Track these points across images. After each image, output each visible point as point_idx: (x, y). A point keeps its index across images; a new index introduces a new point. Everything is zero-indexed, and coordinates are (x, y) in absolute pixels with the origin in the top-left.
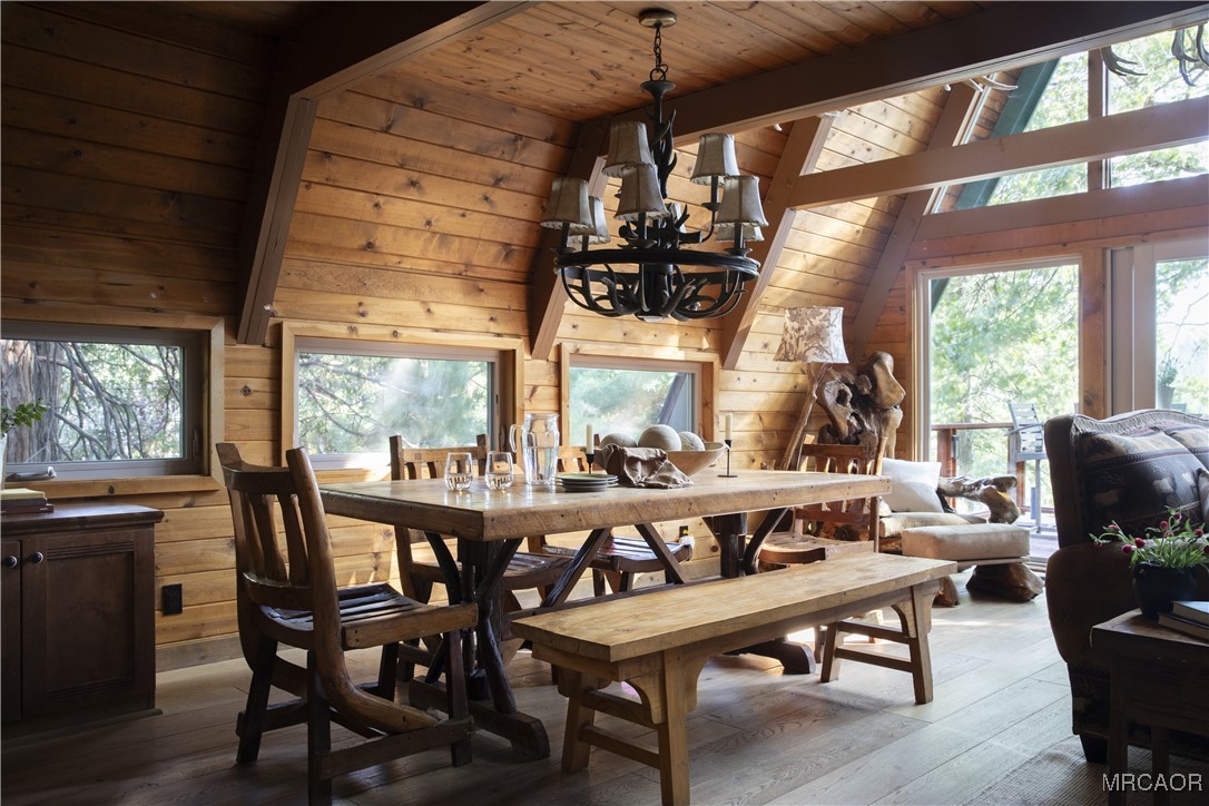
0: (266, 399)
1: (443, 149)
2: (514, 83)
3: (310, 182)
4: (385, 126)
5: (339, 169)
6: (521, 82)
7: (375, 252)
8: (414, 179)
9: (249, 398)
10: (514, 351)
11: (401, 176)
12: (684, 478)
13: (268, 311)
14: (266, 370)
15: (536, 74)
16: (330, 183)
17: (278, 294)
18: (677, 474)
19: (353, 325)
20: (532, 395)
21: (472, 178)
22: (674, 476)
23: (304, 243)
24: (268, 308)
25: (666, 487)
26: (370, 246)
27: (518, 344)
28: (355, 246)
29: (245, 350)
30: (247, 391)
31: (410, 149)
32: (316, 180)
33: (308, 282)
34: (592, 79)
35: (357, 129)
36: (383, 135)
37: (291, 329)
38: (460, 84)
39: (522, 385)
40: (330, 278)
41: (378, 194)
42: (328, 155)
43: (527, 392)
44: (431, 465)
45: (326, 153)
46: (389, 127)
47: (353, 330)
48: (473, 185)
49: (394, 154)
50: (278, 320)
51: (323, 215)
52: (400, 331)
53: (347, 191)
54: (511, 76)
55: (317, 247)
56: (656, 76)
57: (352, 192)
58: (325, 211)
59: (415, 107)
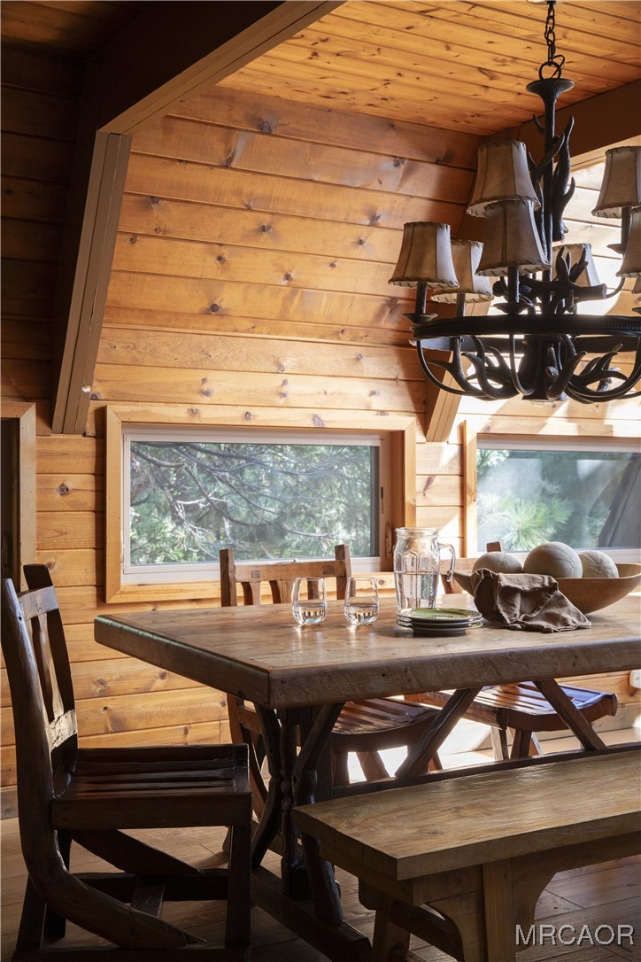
0: (89, 499)
1: (300, 182)
2: (383, 92)
3: (135, 235)
4: (224, 159)
5: (169, 216)
6: (392, 90)
7: (222, 316)
8: (265, 224)
9: (67, 498)
10: (403, 432)
11: (249, 221)
12: (578, 617)
13: (88, 393)
14: (89, 464)
15: (409, 79)
16: (161, 234)
17: (100, 371)
18: (570, 612)
19: (195, 407)
20: (426, 487)
21: (341, 218)
22: (565, 615)
23: (132, 309)
24: (87, 390)
25: (548, 631)
26: (214, 308)
27: (407, 422)
28: (196, 310)
29: (62, 441)
30: (64, 490)
31: (259, 187)
32: (142, 232)
33: (138, 356)
34: (483, 79)
35: (189, 166)
36: (223, 170)
37: (117, 414)
38: (316, 100)
39: (414, 474)
40: (165, 349)
41: (220, 245)
42: (154, 200)
43: (420, 483)
44: (274, 584)
45: (152, 197)
46: (230, 160)
47: (193, 412)
48: (343, 226)
49: (238, 193)
50: (100, 404)
51: (153, 274)
52: (253, 411)
53: (181, 244)
54: (377, 85)
55: (148, 314)
56: (549, 72)
57: (188, 244)
58: (156, 269)
59: (262, 133)
